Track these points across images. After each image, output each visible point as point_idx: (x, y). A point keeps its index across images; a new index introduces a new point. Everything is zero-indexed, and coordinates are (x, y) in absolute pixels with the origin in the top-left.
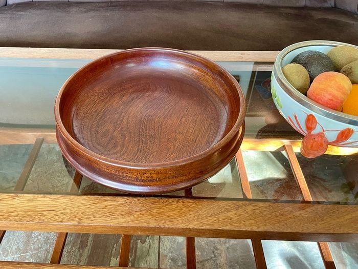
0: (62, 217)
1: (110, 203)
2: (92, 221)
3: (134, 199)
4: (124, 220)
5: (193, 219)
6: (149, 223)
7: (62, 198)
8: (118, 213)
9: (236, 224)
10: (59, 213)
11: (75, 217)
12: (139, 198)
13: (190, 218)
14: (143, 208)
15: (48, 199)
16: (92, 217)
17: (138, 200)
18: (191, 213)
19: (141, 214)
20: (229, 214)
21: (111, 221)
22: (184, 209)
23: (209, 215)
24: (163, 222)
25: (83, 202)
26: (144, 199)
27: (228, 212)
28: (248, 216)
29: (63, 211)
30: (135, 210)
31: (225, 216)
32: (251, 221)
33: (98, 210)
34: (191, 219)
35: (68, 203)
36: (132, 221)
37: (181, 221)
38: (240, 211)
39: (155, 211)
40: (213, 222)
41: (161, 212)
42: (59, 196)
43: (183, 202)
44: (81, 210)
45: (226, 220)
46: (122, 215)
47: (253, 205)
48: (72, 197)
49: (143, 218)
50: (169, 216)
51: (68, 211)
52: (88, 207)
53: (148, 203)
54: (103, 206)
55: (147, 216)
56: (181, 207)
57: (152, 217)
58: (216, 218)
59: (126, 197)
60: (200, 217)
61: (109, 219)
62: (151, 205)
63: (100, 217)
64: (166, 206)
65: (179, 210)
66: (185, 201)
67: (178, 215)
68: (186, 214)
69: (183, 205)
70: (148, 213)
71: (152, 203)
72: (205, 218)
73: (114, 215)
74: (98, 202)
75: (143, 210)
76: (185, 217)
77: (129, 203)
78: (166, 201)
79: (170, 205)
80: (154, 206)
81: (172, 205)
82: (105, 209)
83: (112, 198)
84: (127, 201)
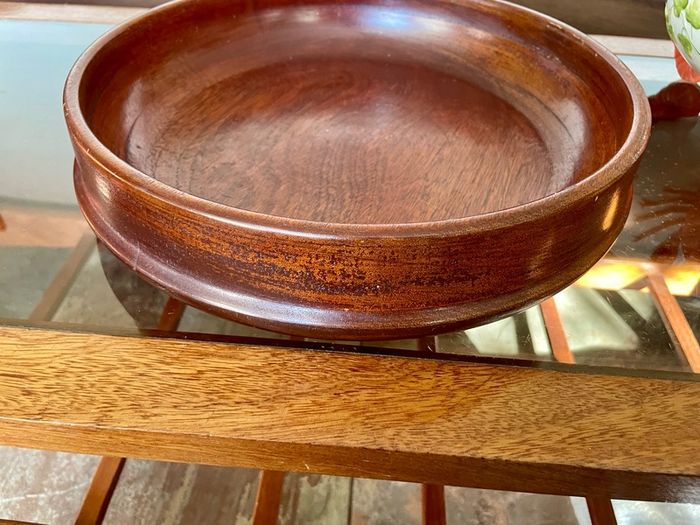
0: (45, 400)
1: (214, 362)
2: (144, 417)
3: (297, 355)
4: (257, 419)
5: (494, 430)
6: (342, 433)
7: (61, 339)
8: (237, 397)
9: (644, 453)
10: (38, 386)
11: (91, 402)
12: (310, 352)
13: (482, 423)
14: (325, 385)
15: (13, 340)
16: (147, 403)
17: (309, 358)
18: (485, 408)
19: (315, 403)
20: (613, 417)
21: (212, 422)
22: (462, 394)
23: (548, 419)
24: (390, 432)
25: (126, 356)
26: (327, 355)
27: (610, 409)
28: (679, 428)
29: (53, 381)
30: (296, 388)
31: (601, 424)
32: (690, 442)
33: (173, 383)
34: (487, 427)
35: (76, 355)
36: (286, 425)
37: (452, 434)
38: (650, 408)
39: (363, 395)
40: (563, 441)
41: (383, 401)
42: (51, 334)
43: (457, 373)
44: (113, 379)
45: (607, 437)
46: (251, 403)
47: (688, 390)
48: (94, 338)
49: (323, 417)
50: (409, 415)
51: (71, 381)
52: (137, 370)
53: (340, 371)
54: (189, 372)
55: (336, 411)
56: (452, 388)
57: (354, 415)
58: (572, 430)
59: (269, 349)
60: (517, 423)
61: (206, 415)
62: (349, 375)
63: (175, 407)
64: (402, 383)
65: (443, 398)
66: (462, 370)
67: (440, 413)
68: (469, 409)
69: (457, 381)
70: (338, 402)
71: (354, 371)
72: (533, 426)
73: (222, 401)
74: (177, 359)
75: (323, 391)
76: (464, 420)
77: (278, 367)
78: (401, 367)
79: (414, 379)
80: (360, 378)
81: (420, 378)
82: (194, 383)
83: (223, 349)
84: (272, 359)
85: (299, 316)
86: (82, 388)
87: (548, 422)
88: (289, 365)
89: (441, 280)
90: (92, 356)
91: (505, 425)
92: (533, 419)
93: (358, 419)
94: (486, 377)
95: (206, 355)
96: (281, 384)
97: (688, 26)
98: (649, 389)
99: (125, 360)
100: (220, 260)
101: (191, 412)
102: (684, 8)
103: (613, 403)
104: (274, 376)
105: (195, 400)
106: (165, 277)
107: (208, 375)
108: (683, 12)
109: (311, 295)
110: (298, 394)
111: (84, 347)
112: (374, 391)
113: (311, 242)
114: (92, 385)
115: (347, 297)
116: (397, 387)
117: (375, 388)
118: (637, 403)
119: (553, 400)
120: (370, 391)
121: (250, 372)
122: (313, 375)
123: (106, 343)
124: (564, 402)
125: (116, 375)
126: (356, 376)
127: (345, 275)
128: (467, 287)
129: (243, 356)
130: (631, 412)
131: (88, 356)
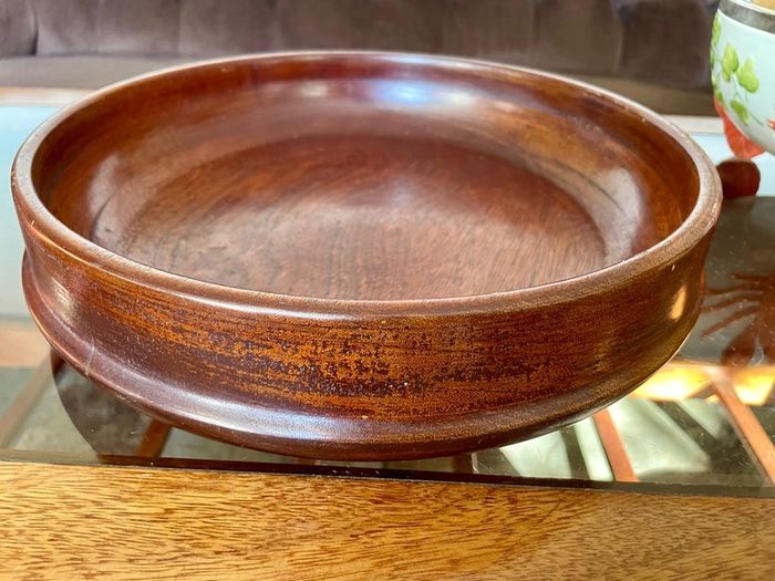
1: (188, 497)
2: (88, 576)
3: (300, 484)
4: (244, 575)
8: (218, 545)
11: (17, 556)
12: (318, 479)
13: (553, 570)
14: (338, 524)
16: (92, 557)
17: (317, 488)
18: (554, 547)
19: (324, 549)
20: (723, 553)
22: (521, 529)
23: (639, 558)
25: (69, 491)
26: (340, 482)
27: (715, 541)
30: (298, 530)
31: (709, 562)
33: (130, 526)
39: (390, 536)
41: (417, 543)
43: (513, 501)
44: (50, 523)
46: (236, 552)
48: (29, 467)
49: (335, 569)
50: (453, 562)
52: (82, 511)
53: (357, 503)
54: (153, 510)
55: (353, 560)
56: (508, 521)
57: (380, 565)
58: (672, 573)
59: (263, 476)
60: (598, 567)
61: (173, 572)
62: (370, 508)
63: (131, 561)
64: (441, 518)
65: (497, 536)
66: (519, 496)
67: (495, 558)
68: (532, 550)
69: (514, 512)
70: (356, 547)
71: (377, 502)
72: (621, 570)
73: (197, 551)
74: (138, 493)
75: (335, 533)
76: (529, 566)
77: (274, 501)
78: (438, 495)
79: (458, 512)
80: (383, 513)
81: (465, 510)
82: (160, 526)
83: (201, 478)
84: (266, 489)
85: (301, 427)
86: (6, 536)
87: (639, 564)
88: (289, 497)
89: (489, 375)
90: (23, 492)
91: (583, 570)
92: (619, 560)
93: (385, 571)
94: (552, 506)
95: (178, 487)
96: (278, 525)
97: (741, 90)
98: (761, 512)
99: (68, 497)
100: (195, 356)
101: (152, 568)
102: (735, 70)
103: (720, 534)
104: (269, 514)
105: (160, 550)
106: (126, 383)
107: (180, 514)
108: (734, 76)
109: (318, 398)
110: (301, 538)
111: (15, 480)
112: (404, 530)
113: (316, 325)
114: (21, 532)
115: (366, 400)
116: (434, 523)
117: (406, 525)
118: (749, 532)
119: (642, 533)
120: (399, 530)
121: (236, 508)
122: (321, 510)
123: (46, 474)
124: (657, 535)
125: (53, 517)
126: (379, 510)
127: (361, 369)
128: (521, 383)
129: (226, 486)
130: (743, 544)
131: (18, 492)
